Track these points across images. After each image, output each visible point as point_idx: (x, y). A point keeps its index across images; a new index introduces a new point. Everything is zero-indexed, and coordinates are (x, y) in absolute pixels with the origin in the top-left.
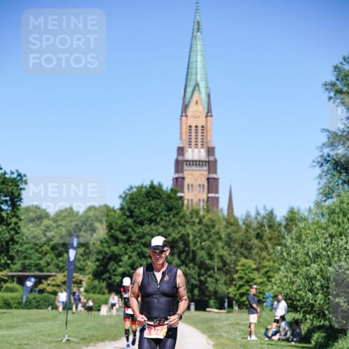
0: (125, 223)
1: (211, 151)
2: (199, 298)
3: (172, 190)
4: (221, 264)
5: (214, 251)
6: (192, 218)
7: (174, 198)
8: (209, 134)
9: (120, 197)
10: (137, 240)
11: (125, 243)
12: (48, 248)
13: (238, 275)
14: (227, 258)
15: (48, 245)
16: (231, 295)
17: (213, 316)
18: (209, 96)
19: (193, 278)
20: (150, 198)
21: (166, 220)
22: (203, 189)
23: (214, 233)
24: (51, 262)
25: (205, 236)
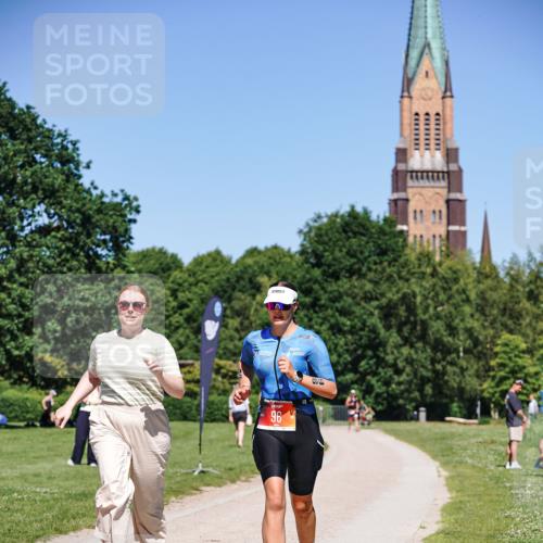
0: (308, 276)
1: (451, 155)
2: (433, 399)
3: (385, 220)
4: (469, 343)
5: (457, 321)
6: (420, 266)
7: (391, 233)
8: (449, 126)
9: (300, 232)
10: (328, 303)
11: (308, 309)
12: (181, 319)
13: (498, 360)
14: (480, 333)
15: (181, 315)
16: (486, 395)
17: (454, 430)
18: (447, 63)
19: (423, 366)
20: (350, 234)
21: (376, 271)
22: (440, 218)
23: (457, 291)
24: (186, 342)
25: (442, 297)
